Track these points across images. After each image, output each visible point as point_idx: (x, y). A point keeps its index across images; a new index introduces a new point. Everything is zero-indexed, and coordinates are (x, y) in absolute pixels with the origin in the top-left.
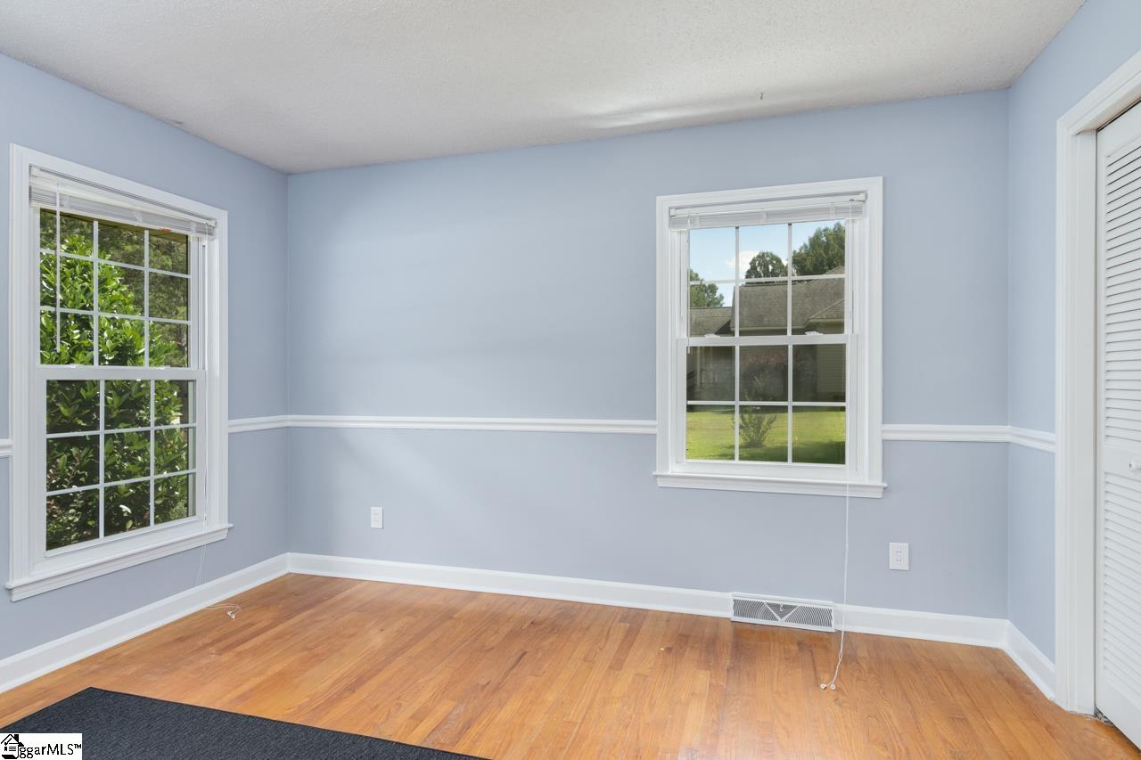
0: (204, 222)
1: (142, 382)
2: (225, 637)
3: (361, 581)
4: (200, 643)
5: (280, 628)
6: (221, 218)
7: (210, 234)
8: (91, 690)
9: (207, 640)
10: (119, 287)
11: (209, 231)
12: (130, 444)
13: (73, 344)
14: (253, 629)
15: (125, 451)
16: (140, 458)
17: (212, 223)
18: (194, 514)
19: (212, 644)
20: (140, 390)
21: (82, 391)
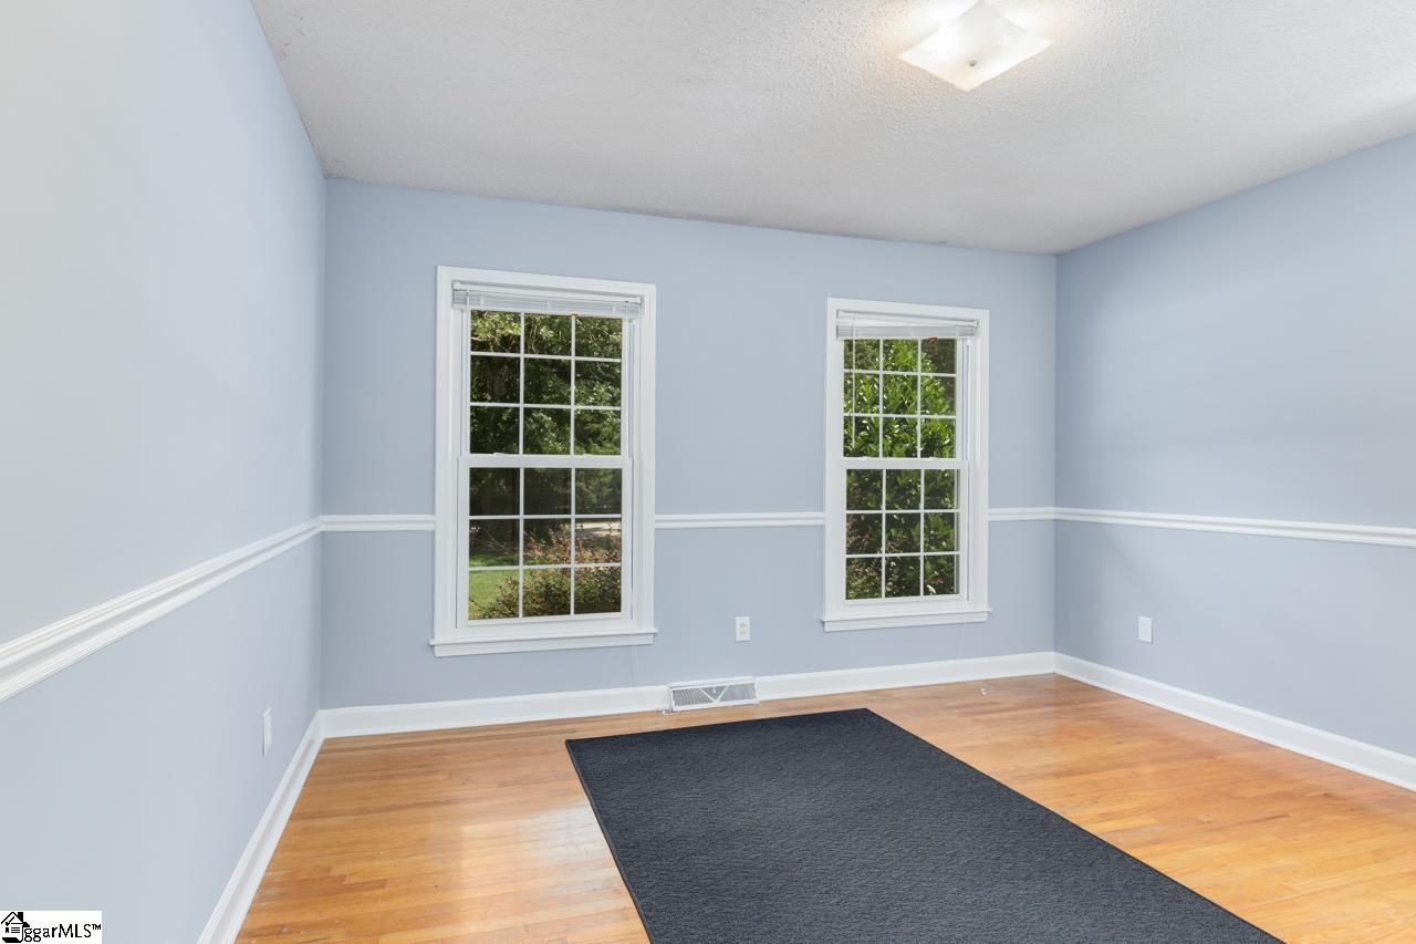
0: (967, 324)
1: (946, 471)
2: (972, 705)
3: (1125, 697)
4: (949, 704)
5: (1020, 713)
6: (983, 317)
7: (972, 335)
8: (866, 710)
9: (956, 703)
10: (932, 382)
11: (972, 332)
12: (936, 530)
13: (893, 437)
14: (996, 707)
15: (932, 535)
16: (944, 544)
17: (974, 324)
18: (958, 593)
19: (957, 707)
20: (944, 478)
21: (899, 479)
